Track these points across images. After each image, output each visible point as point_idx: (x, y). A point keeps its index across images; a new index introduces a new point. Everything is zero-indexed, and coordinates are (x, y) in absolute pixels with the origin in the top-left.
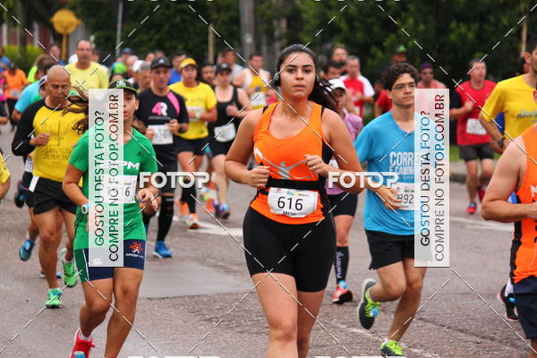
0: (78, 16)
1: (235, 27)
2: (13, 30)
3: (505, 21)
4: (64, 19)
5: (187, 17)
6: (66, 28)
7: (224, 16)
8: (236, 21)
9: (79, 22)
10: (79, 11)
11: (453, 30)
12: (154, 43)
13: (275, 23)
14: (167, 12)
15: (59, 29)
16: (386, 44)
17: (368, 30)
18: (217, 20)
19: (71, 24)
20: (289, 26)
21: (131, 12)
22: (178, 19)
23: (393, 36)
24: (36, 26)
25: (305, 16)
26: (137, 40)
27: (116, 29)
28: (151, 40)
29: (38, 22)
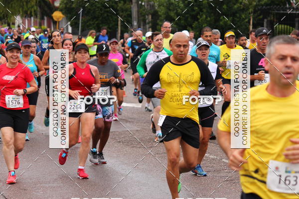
0: (63, 14)
1: (130, 19)
2: (36, 19)
3: (243, 16)
4: (57, 15)
5: (109, 14)
6: (58, 19)
7: (125, 14)
8: (130, 16)
9: (64, 16)
10: (63, 12)
11: (221, 20)
12: (95, 25)
13: (147, 17)
14: (101, 12)
15: (55, 19)
16: (193, 26)
17: (186, 20)
18: (122, 15)
19: (61, 17)
20: (152, 18)
21: (86, 12)
22: (105, 15)
23: (196, 22)
24: (45, 18)
25: (160, 13)
26: (88, 24)
27: (79, 19)
28: (93, 24)
29: (46, 16)
